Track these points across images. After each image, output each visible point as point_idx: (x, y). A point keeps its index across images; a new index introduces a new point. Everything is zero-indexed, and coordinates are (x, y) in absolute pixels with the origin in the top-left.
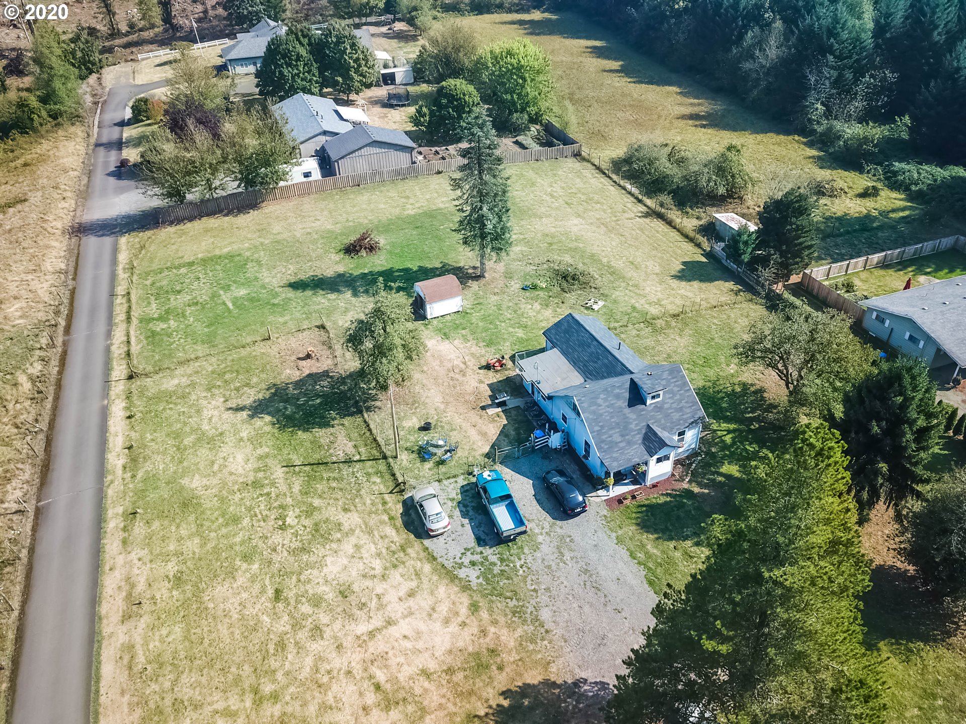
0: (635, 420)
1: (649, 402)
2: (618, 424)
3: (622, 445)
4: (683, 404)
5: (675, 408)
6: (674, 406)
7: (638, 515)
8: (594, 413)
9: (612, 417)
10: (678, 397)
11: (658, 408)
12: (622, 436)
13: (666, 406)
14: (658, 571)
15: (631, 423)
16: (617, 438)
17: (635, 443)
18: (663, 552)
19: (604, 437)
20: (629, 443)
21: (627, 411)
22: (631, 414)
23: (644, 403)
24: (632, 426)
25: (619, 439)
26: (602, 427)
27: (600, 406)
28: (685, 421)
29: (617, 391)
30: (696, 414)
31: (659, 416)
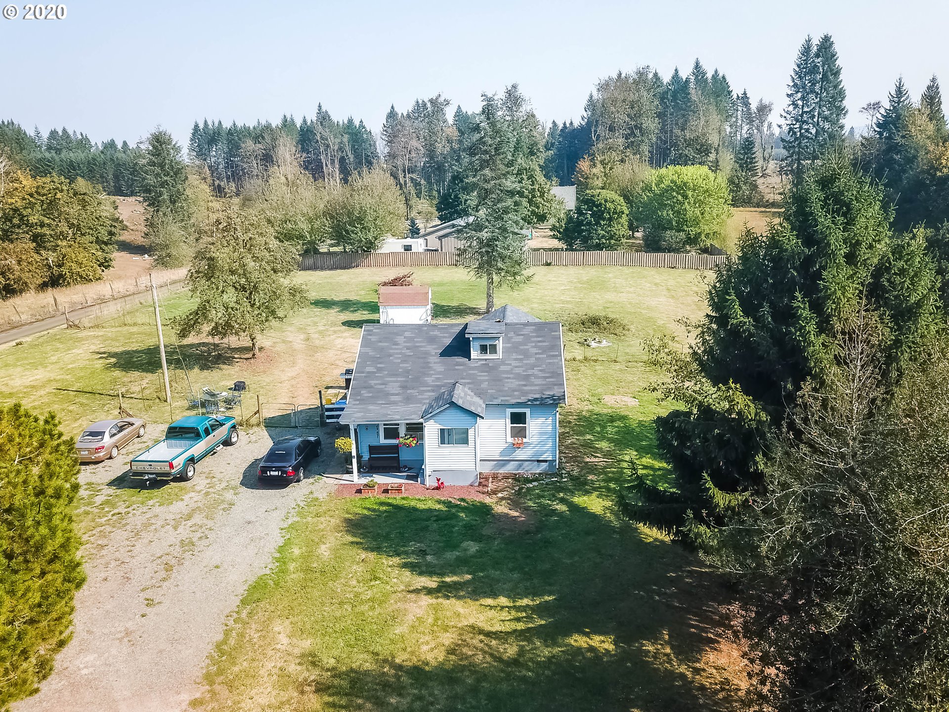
0: (440, 373)
1: (474, 354)
2: (408, 372)
3: (393, 398)
4: (536, 371)
5: (519, 374)
6: (517, 370)
7: (366, 512)
8: (382, 349)
9: (403, 362)
10: (532, 360)
11: (487, 367)
12: (404, 387)
13: (503, 368)
14: (293, 576)
15: (430, 375)
16: (393, 387)
17: (420, 402)
18: (337, 558)
19: (372, 382)
20: (408, 400)
21: (437, 359)
22: (438, 365)
23: (468, 355)
24: (429, 380)
25: (397, 390)
26: (380, 370)
27: (397, 344)
28: (525, 393)
29: (436, 333)
30: (549, 389)
31: (484, 376)
